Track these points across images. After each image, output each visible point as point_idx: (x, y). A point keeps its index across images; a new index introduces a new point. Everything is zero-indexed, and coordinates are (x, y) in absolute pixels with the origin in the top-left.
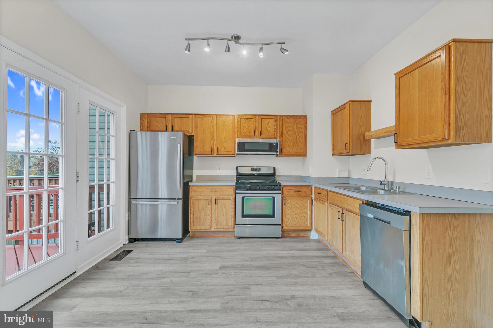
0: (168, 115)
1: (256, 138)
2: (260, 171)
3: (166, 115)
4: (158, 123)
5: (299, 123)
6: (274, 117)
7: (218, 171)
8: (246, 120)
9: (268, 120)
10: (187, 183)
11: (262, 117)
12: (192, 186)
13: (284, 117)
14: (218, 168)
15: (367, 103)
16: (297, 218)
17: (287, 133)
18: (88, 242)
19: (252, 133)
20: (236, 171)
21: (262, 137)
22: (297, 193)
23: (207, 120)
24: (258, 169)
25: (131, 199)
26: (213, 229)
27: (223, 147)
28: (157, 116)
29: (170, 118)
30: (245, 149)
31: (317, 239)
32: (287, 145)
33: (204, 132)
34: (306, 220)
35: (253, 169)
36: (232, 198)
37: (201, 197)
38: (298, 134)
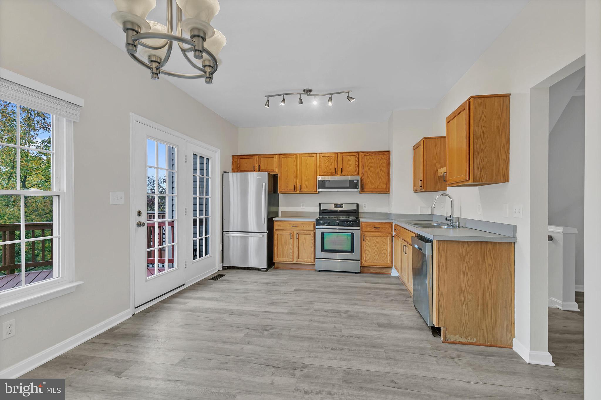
0: (256, 156)
1: (337, 175)
2: (343, 208)
3: (254, 156)
4: (247, 164)
5: (382, 159)
6: (355, 154)
7: (302, 207)
8: (328, 158)
9: (349, 157)
10: (272, 218)
11: (343, 155)
12: (276, 221)
13: (365, 154)
14: (302, 205)
15: (442, 139)
16: (376, 255)
17: (369, 169)
18: (193, 263)
19: (334, 171)
20: (318, 208)
21: (343, 173)
22: (376, 229)
23: (290, 159)
24: (341, 206)
25: (224, 231)
26: (295, 262)
27: (305, 184)
28: (246, 157)
29: (257, 159)
30: (326, 186)
31: (398, 276)
32: (368, 182)
33: (287, 170)
34: (386, 257)
35: (336, 206)
36: (312, 233)
37: (284, 232)
38: (381, 170)
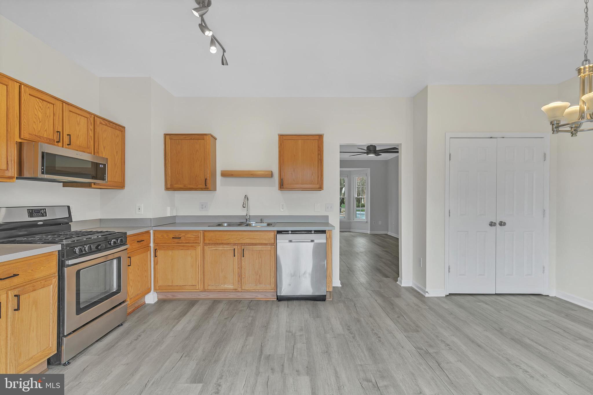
1: (62, 147)
2: (46, 216)
6: (88, 116)
8: (40, 103)
9: (79, 117)
11: (71, 109)
13: (101, 120)
15: (215, 140)
16: (139, 282)
17: (104, 148)
21: (71, 146)
22: (139, 244)
24: (42, 212)
31: (157, 300)
35: (31, 213)
36: (55, 280)
